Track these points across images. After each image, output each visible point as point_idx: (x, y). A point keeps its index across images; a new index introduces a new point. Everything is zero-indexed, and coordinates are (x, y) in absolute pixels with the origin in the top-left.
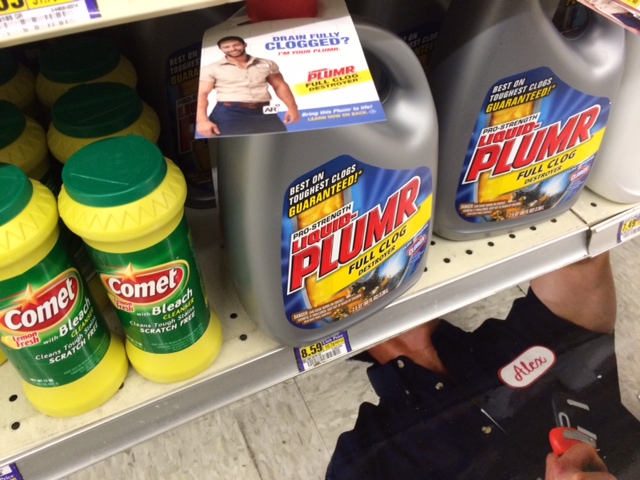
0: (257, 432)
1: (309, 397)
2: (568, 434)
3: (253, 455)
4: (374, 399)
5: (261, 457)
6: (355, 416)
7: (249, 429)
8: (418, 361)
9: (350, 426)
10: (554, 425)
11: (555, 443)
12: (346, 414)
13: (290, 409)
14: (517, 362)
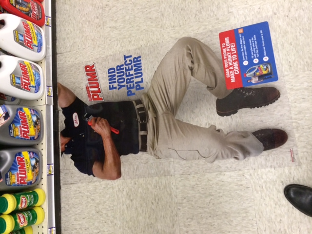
0: (68, 181)
1: (65, 168)
2: (90, 121)
3: (71, 184)
4: (71, 155)
5: (72, 182)
6: (72, 161)
7: (67, 183)
8: (67, 142)
9: (73, 162)
10: (87, 122)
11: (90, 124)
12: (71, 162)
13: (66, 173)
14: (74, 122)
